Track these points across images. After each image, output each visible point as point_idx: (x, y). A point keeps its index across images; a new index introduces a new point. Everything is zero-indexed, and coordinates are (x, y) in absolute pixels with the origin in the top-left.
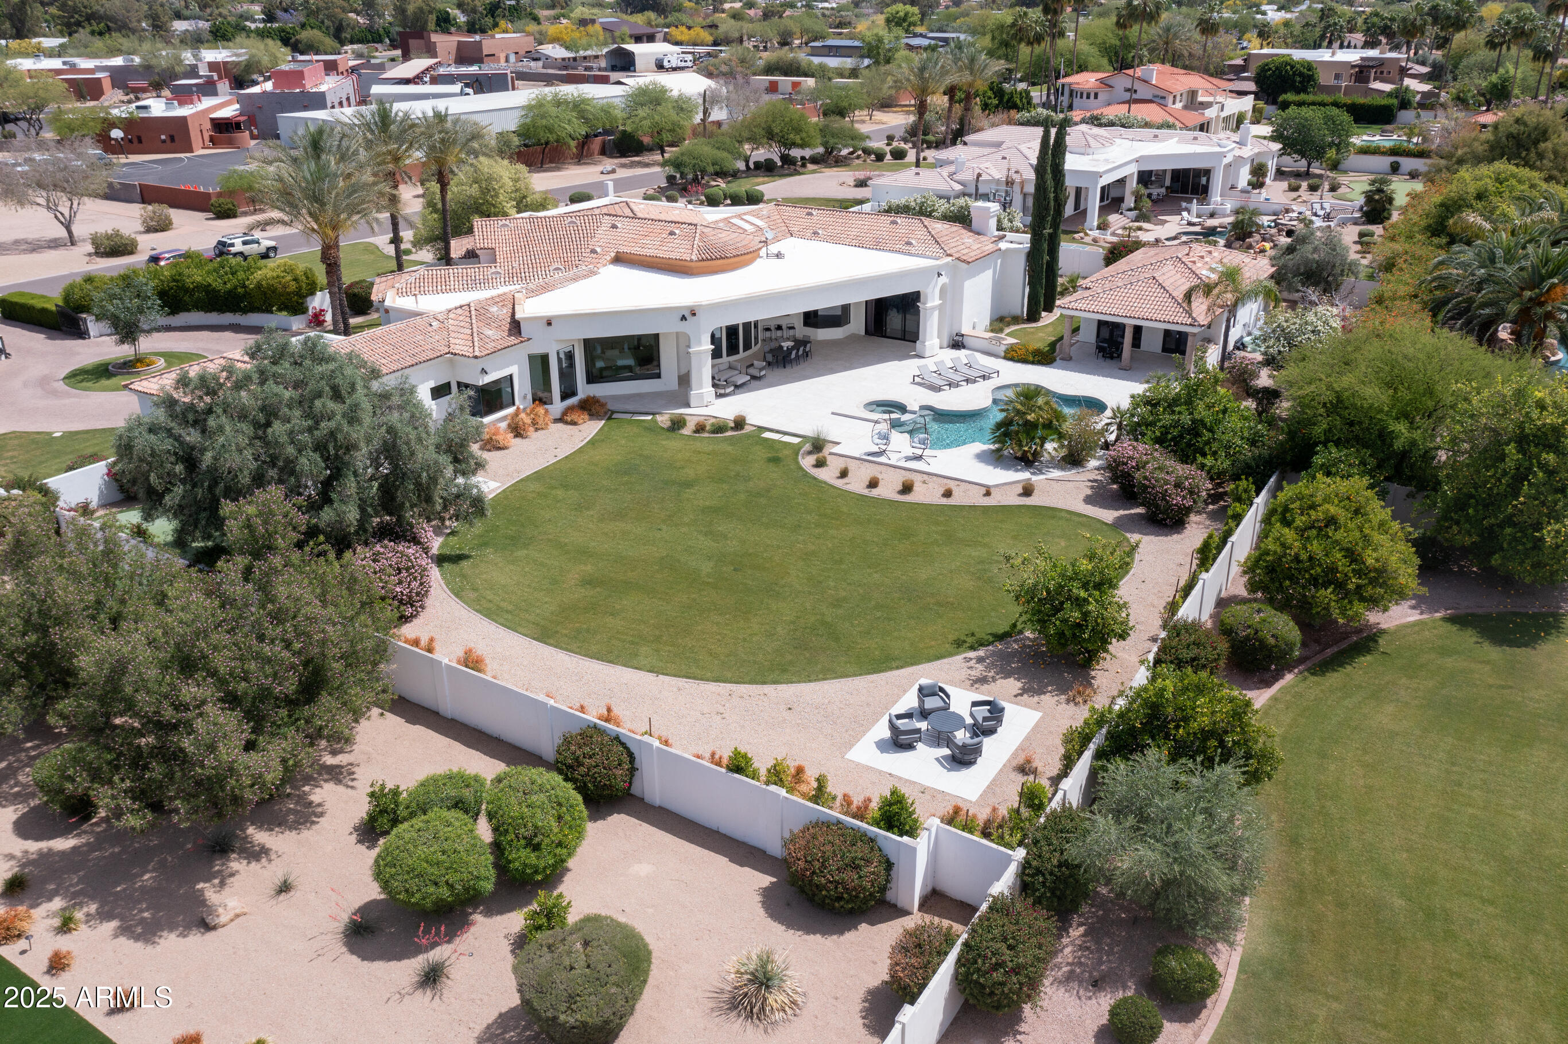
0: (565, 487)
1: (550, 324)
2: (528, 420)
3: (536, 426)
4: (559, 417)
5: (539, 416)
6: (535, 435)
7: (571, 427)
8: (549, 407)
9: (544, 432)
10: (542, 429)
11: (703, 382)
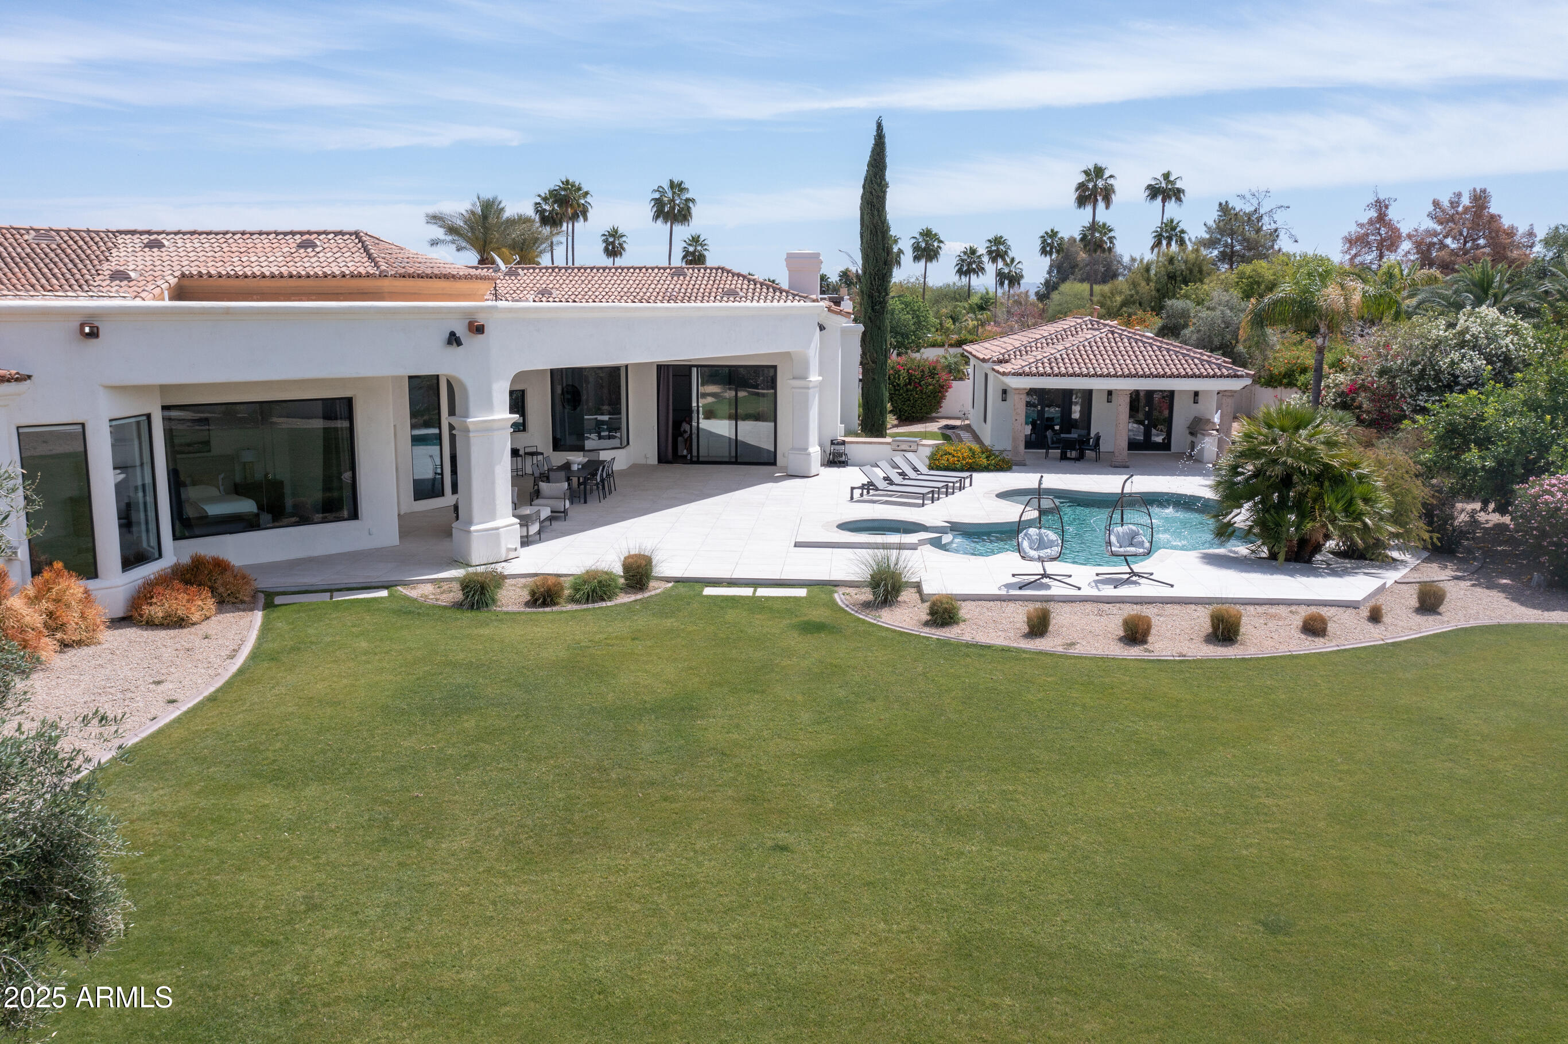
1: (94, 334)
2: (33, 617)
3: (59, 635)
4: (120, 614)
5: (68, 606)
6: (59, 661)
7: (172, 633)
8: (91, 584)
9: (85, 651)
10: (80, 643)
11: (498, 502)
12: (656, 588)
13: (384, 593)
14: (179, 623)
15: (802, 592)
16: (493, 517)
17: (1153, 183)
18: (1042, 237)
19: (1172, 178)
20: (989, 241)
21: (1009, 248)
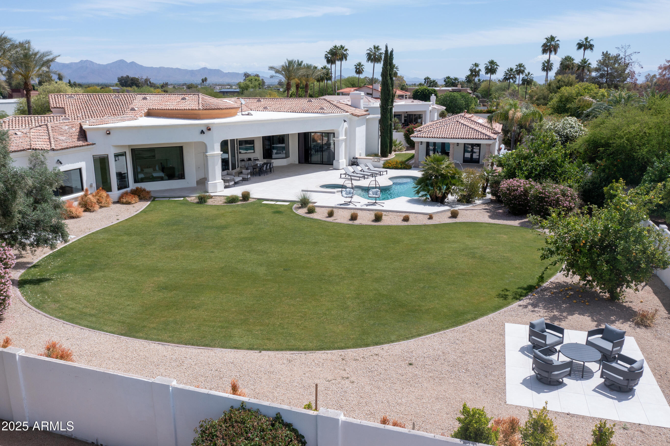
0: (129, 234)
1: (109, 134)
2: (94, 200)
3: (100, 204)
4: (116, 200)
5: (103, 198)
6: (100, 210)
7: (127, 205)
8: (109, 193)
9: (106, 208)
10: (105, 207)
11: (216, 176)
12: (251, 200)
13: (182, 199)
14: (128, 203)
15: (287, 204)
16: (215, 180)
17: (580, 42)
18: (543, 63)
19: (588, 40)
20: (517, 65)
21: (525, 68)
